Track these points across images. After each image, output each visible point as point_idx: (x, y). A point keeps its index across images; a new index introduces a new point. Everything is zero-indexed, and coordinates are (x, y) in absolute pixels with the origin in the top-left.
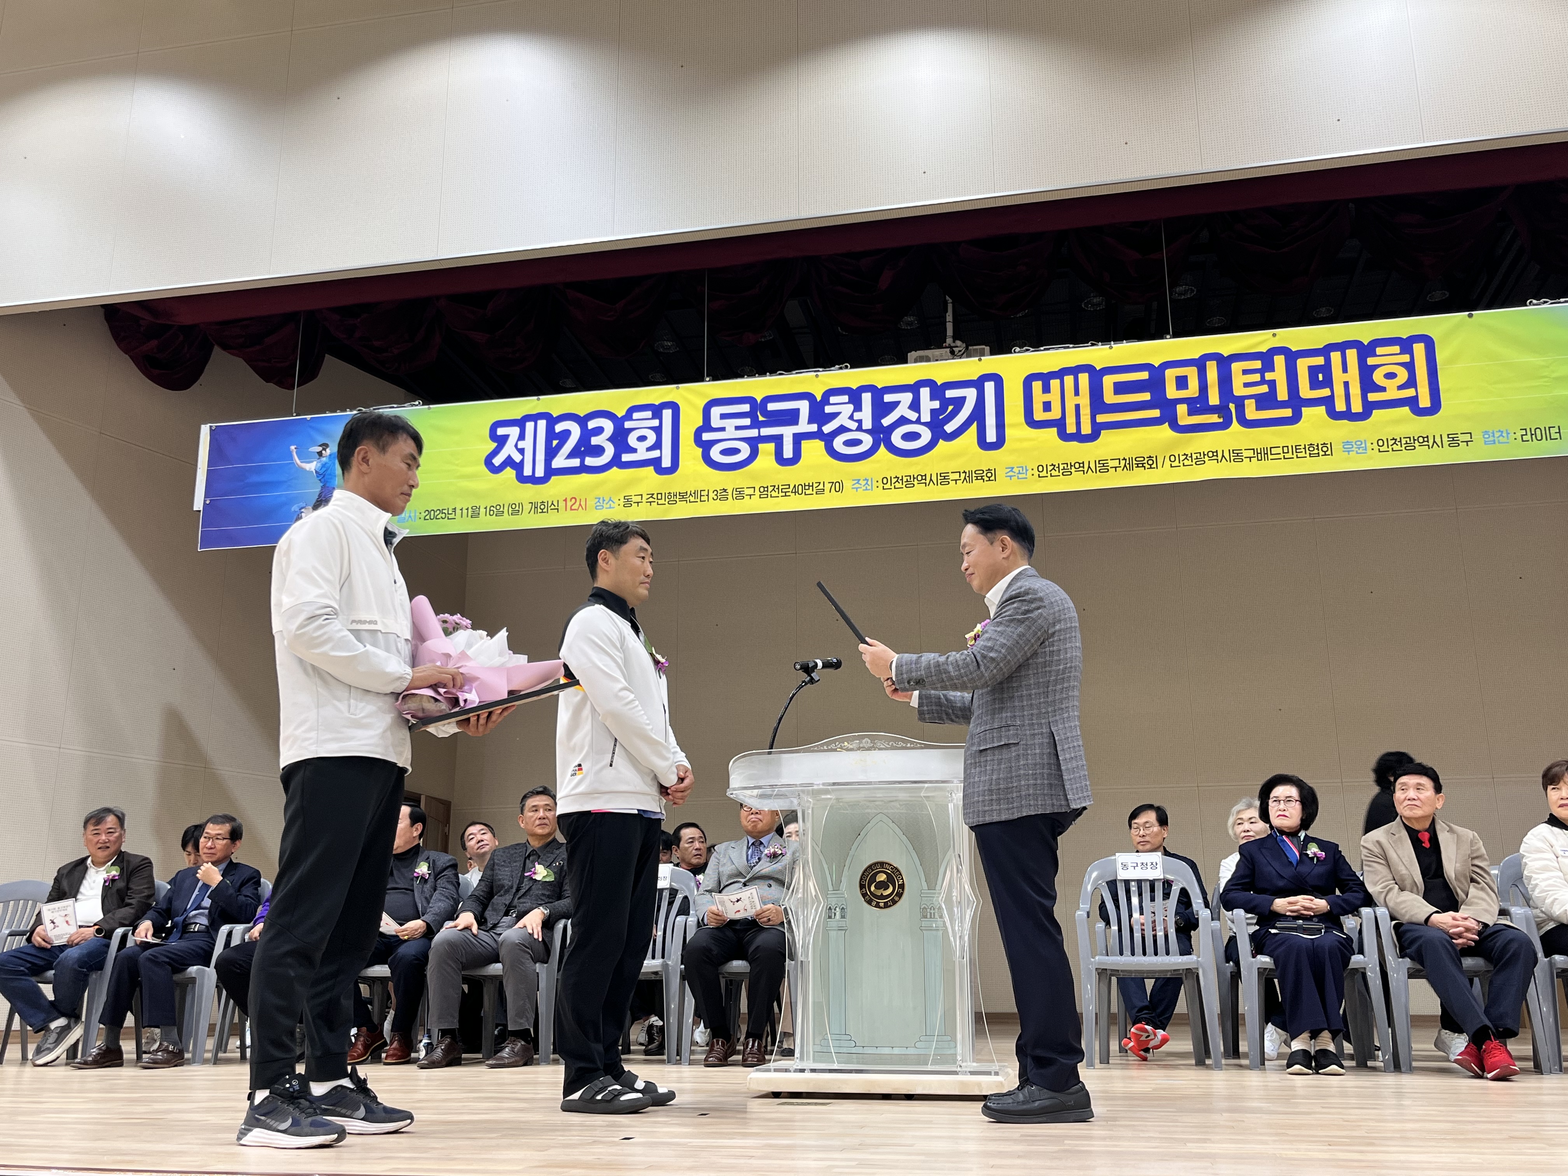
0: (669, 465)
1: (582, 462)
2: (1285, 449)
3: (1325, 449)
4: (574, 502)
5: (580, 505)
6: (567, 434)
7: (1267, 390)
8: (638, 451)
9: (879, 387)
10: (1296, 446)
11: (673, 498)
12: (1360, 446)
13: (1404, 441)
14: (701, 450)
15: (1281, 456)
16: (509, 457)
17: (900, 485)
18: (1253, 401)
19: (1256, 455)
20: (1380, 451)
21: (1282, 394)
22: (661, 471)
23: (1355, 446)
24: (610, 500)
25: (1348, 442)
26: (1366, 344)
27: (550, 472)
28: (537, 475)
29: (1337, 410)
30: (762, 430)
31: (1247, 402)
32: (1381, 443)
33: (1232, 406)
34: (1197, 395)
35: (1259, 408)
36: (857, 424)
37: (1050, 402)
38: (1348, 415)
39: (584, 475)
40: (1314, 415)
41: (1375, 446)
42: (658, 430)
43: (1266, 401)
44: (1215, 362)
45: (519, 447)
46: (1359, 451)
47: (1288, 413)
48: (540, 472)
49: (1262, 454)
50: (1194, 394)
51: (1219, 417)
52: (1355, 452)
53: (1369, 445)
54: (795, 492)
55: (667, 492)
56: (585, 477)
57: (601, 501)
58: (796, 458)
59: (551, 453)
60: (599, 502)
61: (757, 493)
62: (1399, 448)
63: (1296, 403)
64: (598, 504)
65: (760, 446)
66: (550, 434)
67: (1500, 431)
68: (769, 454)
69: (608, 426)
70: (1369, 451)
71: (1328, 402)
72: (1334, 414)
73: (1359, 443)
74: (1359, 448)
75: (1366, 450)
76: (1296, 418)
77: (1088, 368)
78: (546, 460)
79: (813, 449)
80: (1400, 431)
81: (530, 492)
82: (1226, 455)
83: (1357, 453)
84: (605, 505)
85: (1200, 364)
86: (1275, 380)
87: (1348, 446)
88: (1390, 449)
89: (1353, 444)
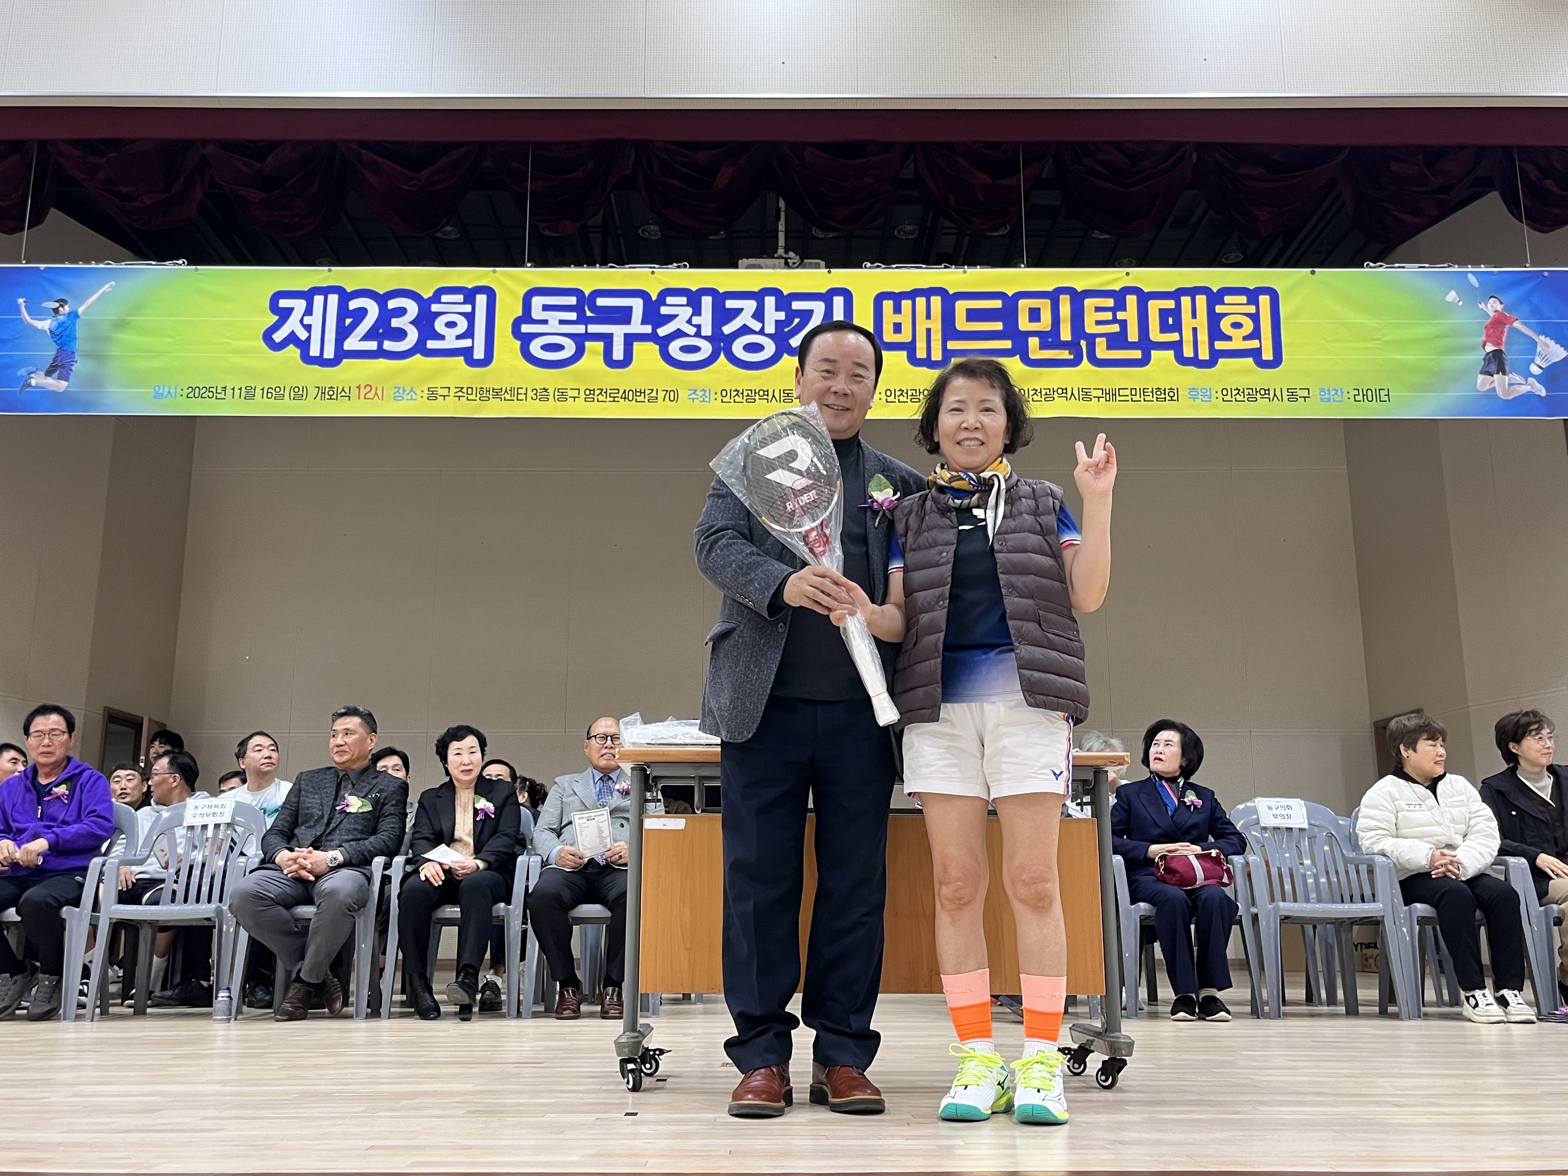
0: (482, 357)
1: (380, 345)
2: (1133, 391)
3: (1172, 394)
4: (368, 390)
5: (376, 394)
6: (362, 312)
7: (1118, 330)
8: (446, 338)
9: (721, 292)
10: (1144, 389)
11: (485, 394)
12: (1205, 394)
13: (1246, 392)
14: (519, 343)
15: (1129, 398)
16: (293, 333)
17: (740, 399)
18: (1104, 339)
19: (1104, 395)
20: (1223, 401)
21: (1133, 335)
22: (471, 362)
23: (1200, 393)
24: (412, 390)
25: (1194, 389)
26: (1215, 291)
27: (341, 354)
28: (325, 356)
29: (1185, 355)
30: (589, 326)
31: (1098, 340)
32: (1225, 392)
33: (1083, 343)
34: (1049, 329)
35: (1110, 347)
36: (695, 329)
37: (900, 324)
38: (1195, 362)
39: (381, 360)
40: (1162, 358)
41: (1219, 395)
42: (470, 317)
43: (1117, 341)
44: (1068, 297)
45: (305, 322)
46: (1204, 399)
47: (1137, 354)
48: (329, 353)
49: (1111, 395)
50: (1046, 328)
51: (1070, 354)
52: (1200, 400)
53: (1213, 392)
54: (625, 398)
55: (479, 387)
56: (382, 362)
57: (401, 391)
58: (627, 360)
59: (343, 333)
60: (398, 391)
61: (582, 396)
62: (1241, 398)
63: (1146, 345)
64: (397, 394)
65: (587, 344)
66: (343, 311)
67: (1335, 390)
68: (596, 353)
69: (412, 308)
70: (1214, 399)
71: (1177, 347)
72: (1181, 359)
73: (1204, 391)
74: (1204, 396)
75: (1210, 398)
76: (1145, 361)
77: (940, 291)
78: (336, 340)
79: (646, 352)
80: (1243, 382)
81: (317, 375)
82: (1076, 393)
83: (1202, 401)
84: (405, 396)
85: (1054, 296)
86: (1126, 320)
87: (1194, 393)
88: (1233, 399)
89: (1199, 391)
